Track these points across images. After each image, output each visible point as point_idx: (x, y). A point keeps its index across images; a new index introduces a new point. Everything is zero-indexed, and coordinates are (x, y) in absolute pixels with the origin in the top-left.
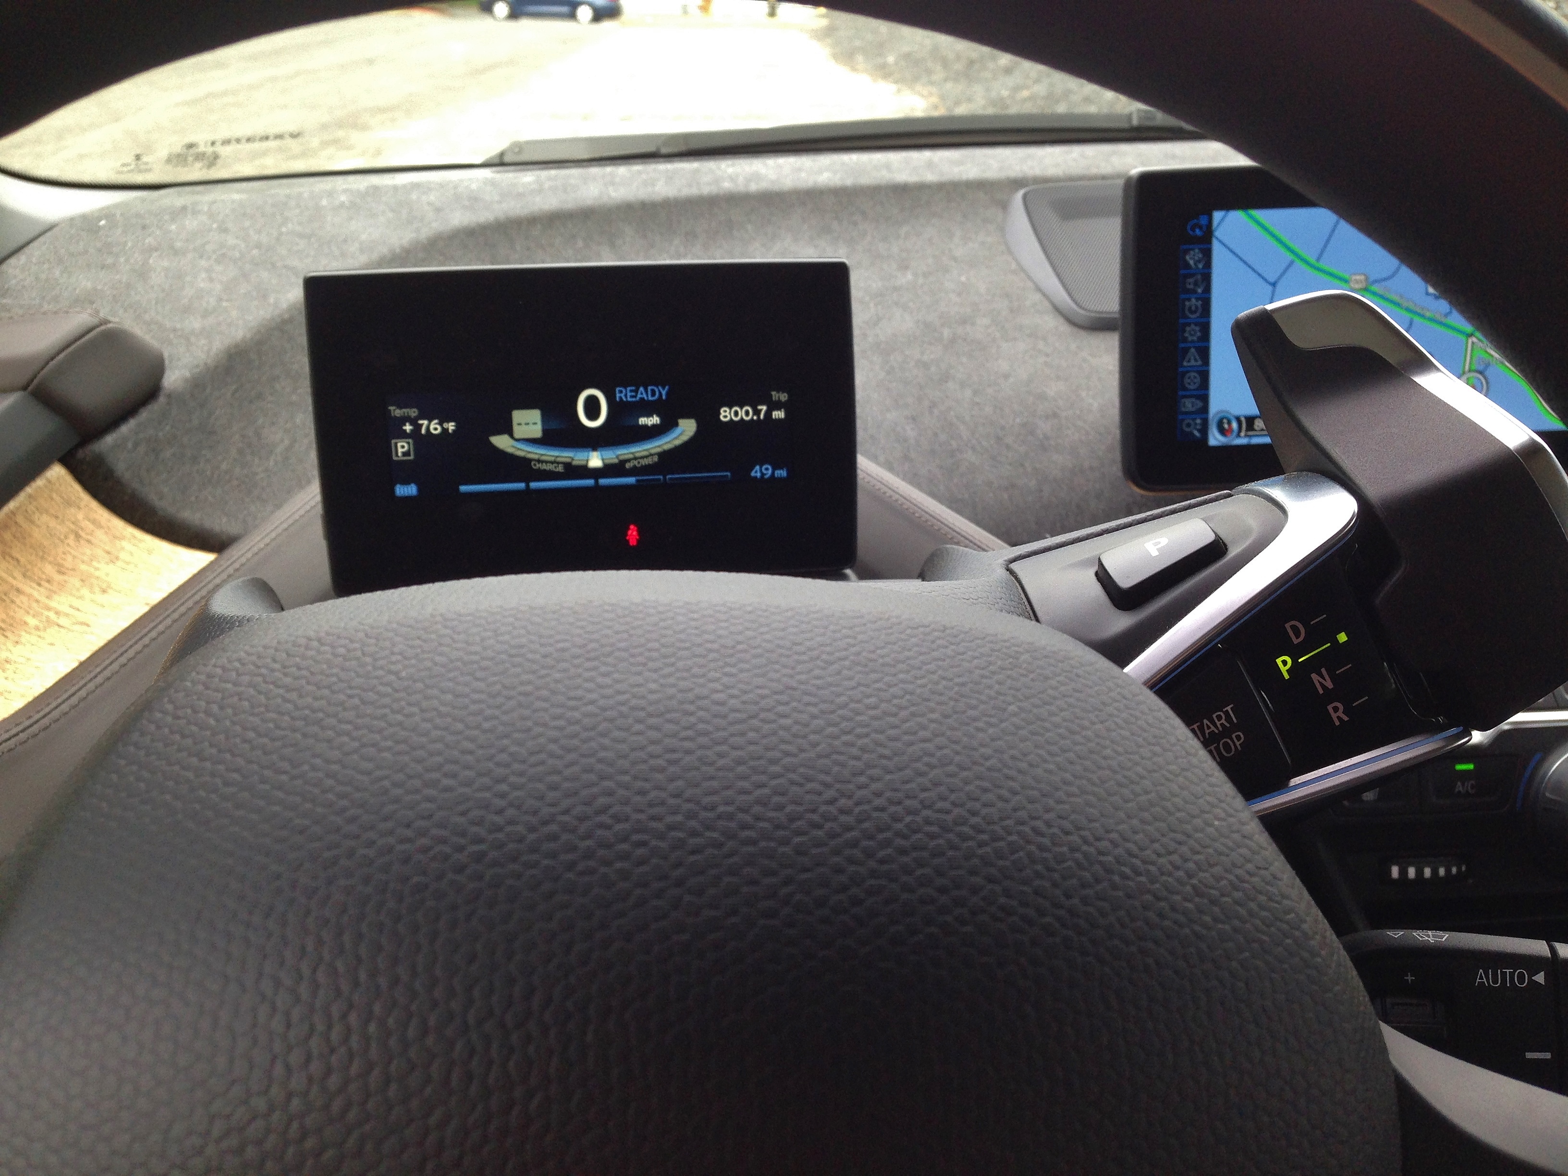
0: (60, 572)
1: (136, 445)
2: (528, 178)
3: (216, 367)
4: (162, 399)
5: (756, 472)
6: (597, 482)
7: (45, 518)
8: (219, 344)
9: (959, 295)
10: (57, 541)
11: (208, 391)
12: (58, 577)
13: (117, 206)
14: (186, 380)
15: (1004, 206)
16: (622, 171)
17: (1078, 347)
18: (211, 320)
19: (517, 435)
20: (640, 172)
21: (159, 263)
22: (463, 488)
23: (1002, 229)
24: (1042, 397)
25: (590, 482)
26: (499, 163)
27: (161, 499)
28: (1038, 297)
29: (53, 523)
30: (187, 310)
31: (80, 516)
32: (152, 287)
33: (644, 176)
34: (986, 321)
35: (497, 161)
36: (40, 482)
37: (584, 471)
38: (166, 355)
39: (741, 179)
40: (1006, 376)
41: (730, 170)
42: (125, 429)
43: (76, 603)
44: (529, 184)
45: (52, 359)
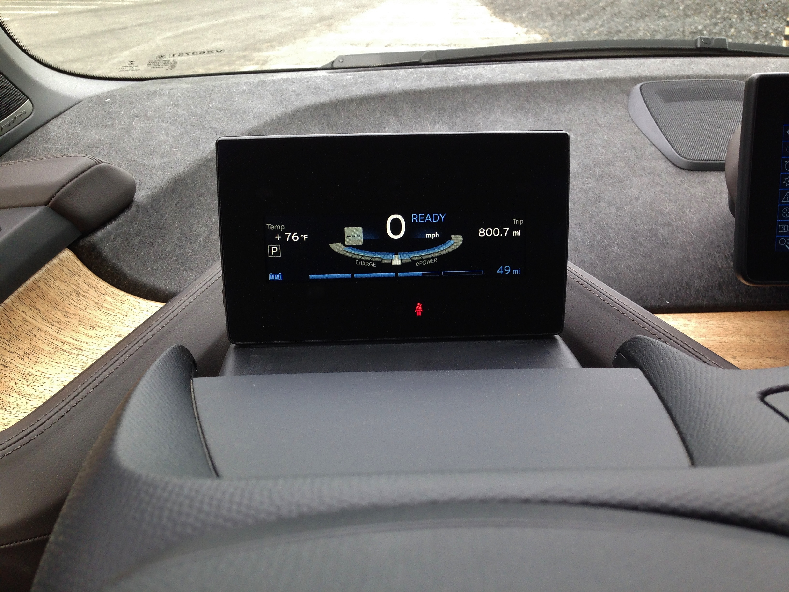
0: (66, 317)
1: (116, 237)
2: (349, 76)
3: (167, 188)
4: (133, 209)
5: (500, 271)
6: (397, 274)
7: (58, 283)
8: (169, 174)
9: (604, 147)
10: (65, 297)
11: (161, 203)
12: (64, 320)
13: (117, 90)
14: (149, 197)
15: (628, 94)
16: (402, 72)
17: (681, 181)
18: (166, 159)
19: (347, 243)
20: (412, 73)
21: (138, 124)
22: (311, 276)
23: (627, 107)
24: (661, 212)
25: (393, 274)
26: (331, 67)
27: (131, 269)
28: (653, 149)
29: (63, 286)
30: (152, 153)
31: (80, 281)
32: (133, 139)
33: (415, 75)
34: (622, 164)
35: (330, 66)
36: (55, 261)
37: (389, 267)
38: (137, 181)
39: (471, 77)
40: (637, 199)
41: (464, 72)
42: (109, 227)
43: (75, 336)
44: (350, 79)
45: (64, 186)
